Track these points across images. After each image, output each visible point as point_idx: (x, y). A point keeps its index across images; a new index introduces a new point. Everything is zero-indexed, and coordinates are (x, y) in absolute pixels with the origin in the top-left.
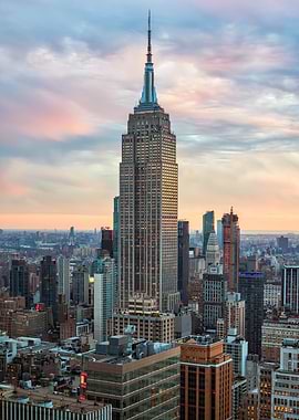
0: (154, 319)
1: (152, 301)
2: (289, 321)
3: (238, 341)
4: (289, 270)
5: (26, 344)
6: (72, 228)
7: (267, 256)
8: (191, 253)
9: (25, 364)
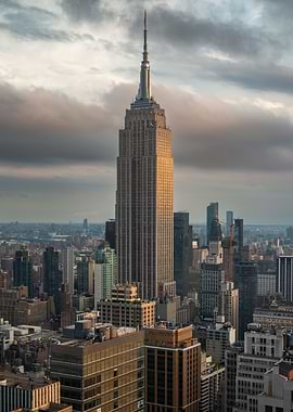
0: (135, 306)
1: (134, 289)
2: (279, 309)
3: (225, 328)
4: (283, 259)
5: (27, 331)
6: (86, 220)
8: (195, 243)
9: (22, 351)
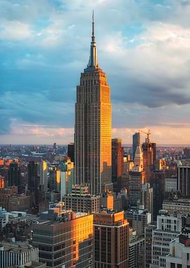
0: (87, 199)
1: (86, 188)
2: (179, 200)
3: (145, 213)
4: (181, 169)
5: (17, 215)
6: (55, 144)
7: (175, 161)
8: (125, 159)
9: (14, 228)
